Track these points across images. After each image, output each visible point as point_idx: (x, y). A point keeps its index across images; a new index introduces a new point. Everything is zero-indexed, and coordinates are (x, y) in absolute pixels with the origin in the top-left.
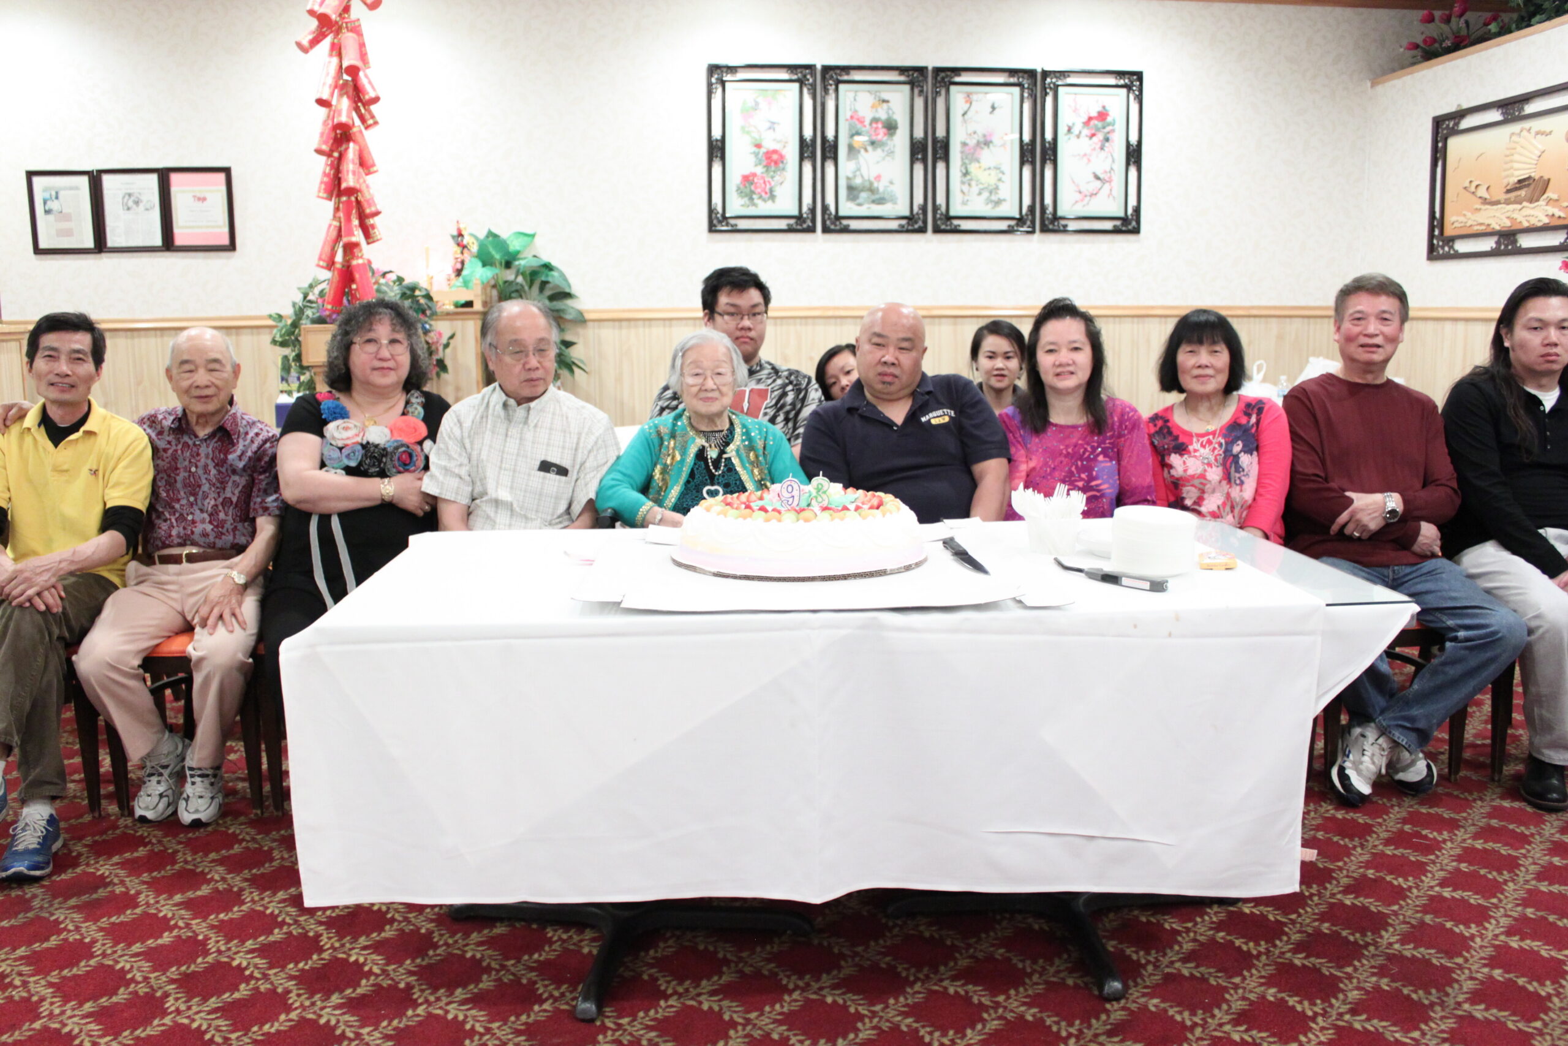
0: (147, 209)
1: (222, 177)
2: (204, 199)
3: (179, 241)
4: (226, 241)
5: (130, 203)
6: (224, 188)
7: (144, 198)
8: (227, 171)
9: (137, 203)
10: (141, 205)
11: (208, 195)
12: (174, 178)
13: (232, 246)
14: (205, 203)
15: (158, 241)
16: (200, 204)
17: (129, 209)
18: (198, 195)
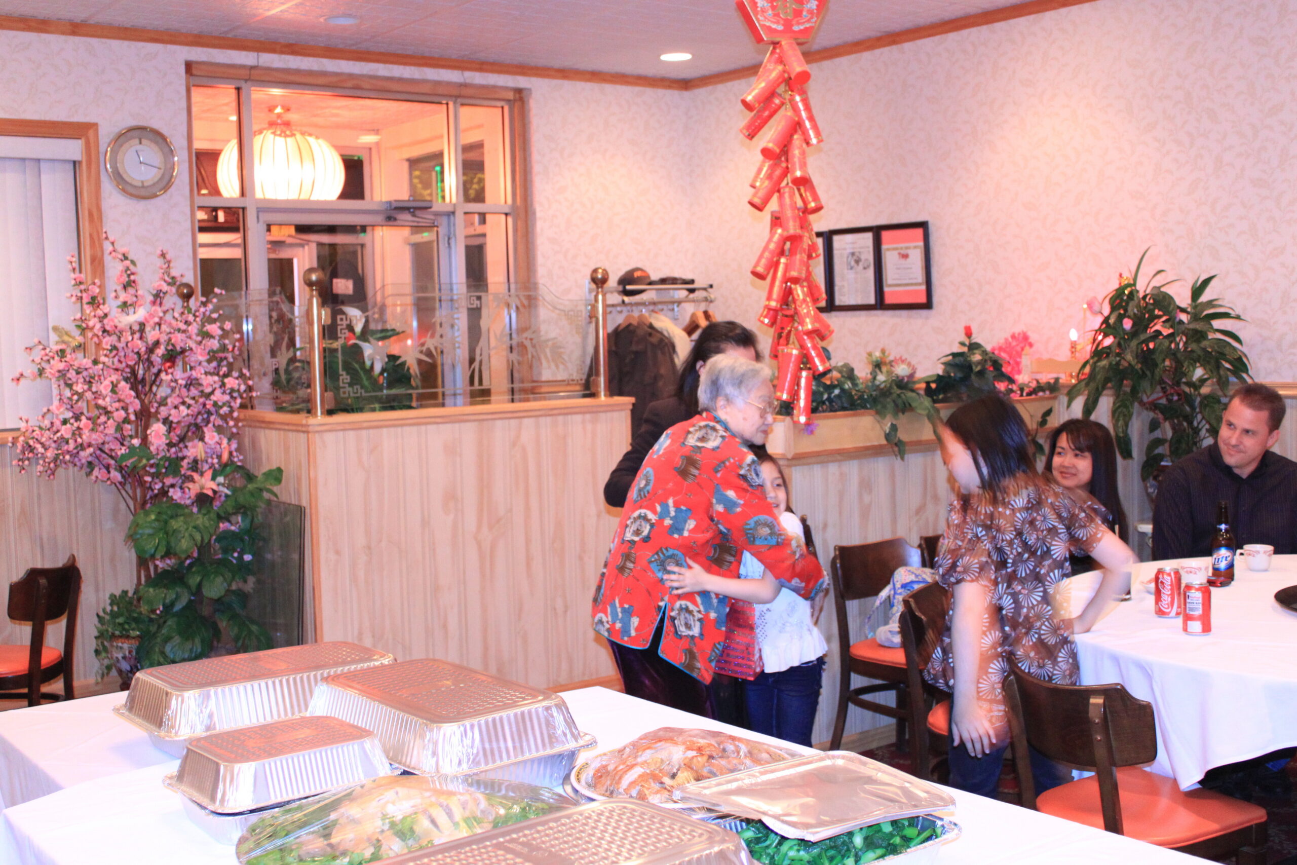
0: (865, 268)
1: (919, 232)
2: (905, 256)
3: (888, 300)
4: (923, 299)
5: (853, 263)
6: (921, 244)
7: (863, 257)
8: (923, 225)
9: (857, 262)
10: (861, 265)
11: (910, 252)
12: (885, 235)
13: (928, 305)
14: (909, 260)
15: (872, 300)
16: (903, 261)
17: (852, 268)
18: (903, 252)
